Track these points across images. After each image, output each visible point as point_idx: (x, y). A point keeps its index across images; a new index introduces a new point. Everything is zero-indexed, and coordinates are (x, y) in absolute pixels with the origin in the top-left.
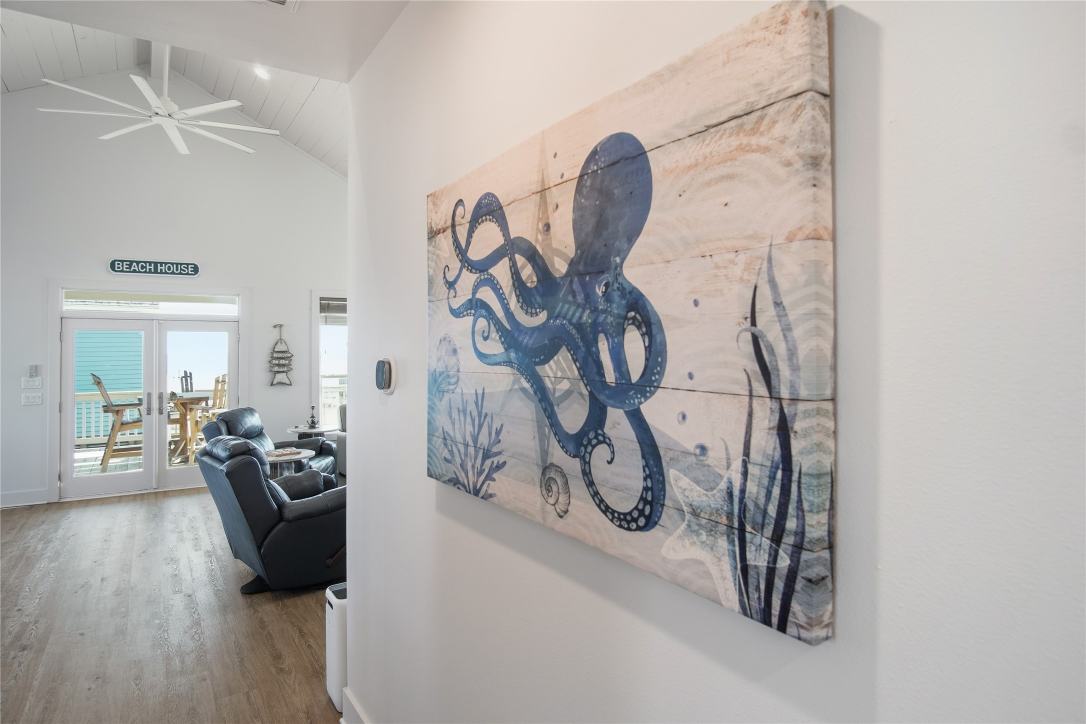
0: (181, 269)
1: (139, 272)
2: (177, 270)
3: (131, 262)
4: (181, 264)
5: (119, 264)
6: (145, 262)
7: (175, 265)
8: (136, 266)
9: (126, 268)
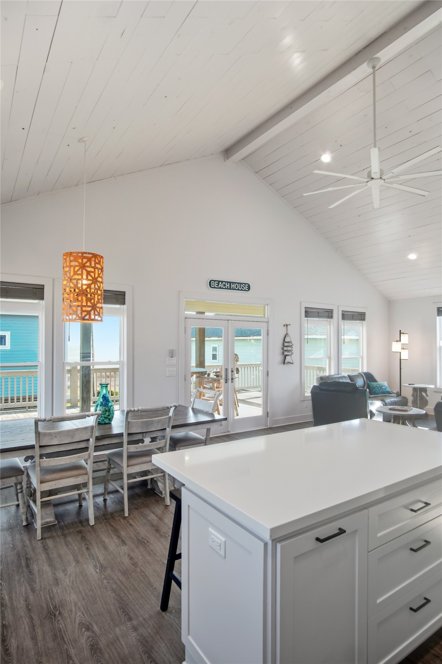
0: (242, 287)
1: (223, 288)
2: (240, 288)
3: (219, 281)
4: (242, 284)
5: (213, 283)
6: (226, 282)
7: (239, 284)
8: (221, 284)
9: (217, 286)
